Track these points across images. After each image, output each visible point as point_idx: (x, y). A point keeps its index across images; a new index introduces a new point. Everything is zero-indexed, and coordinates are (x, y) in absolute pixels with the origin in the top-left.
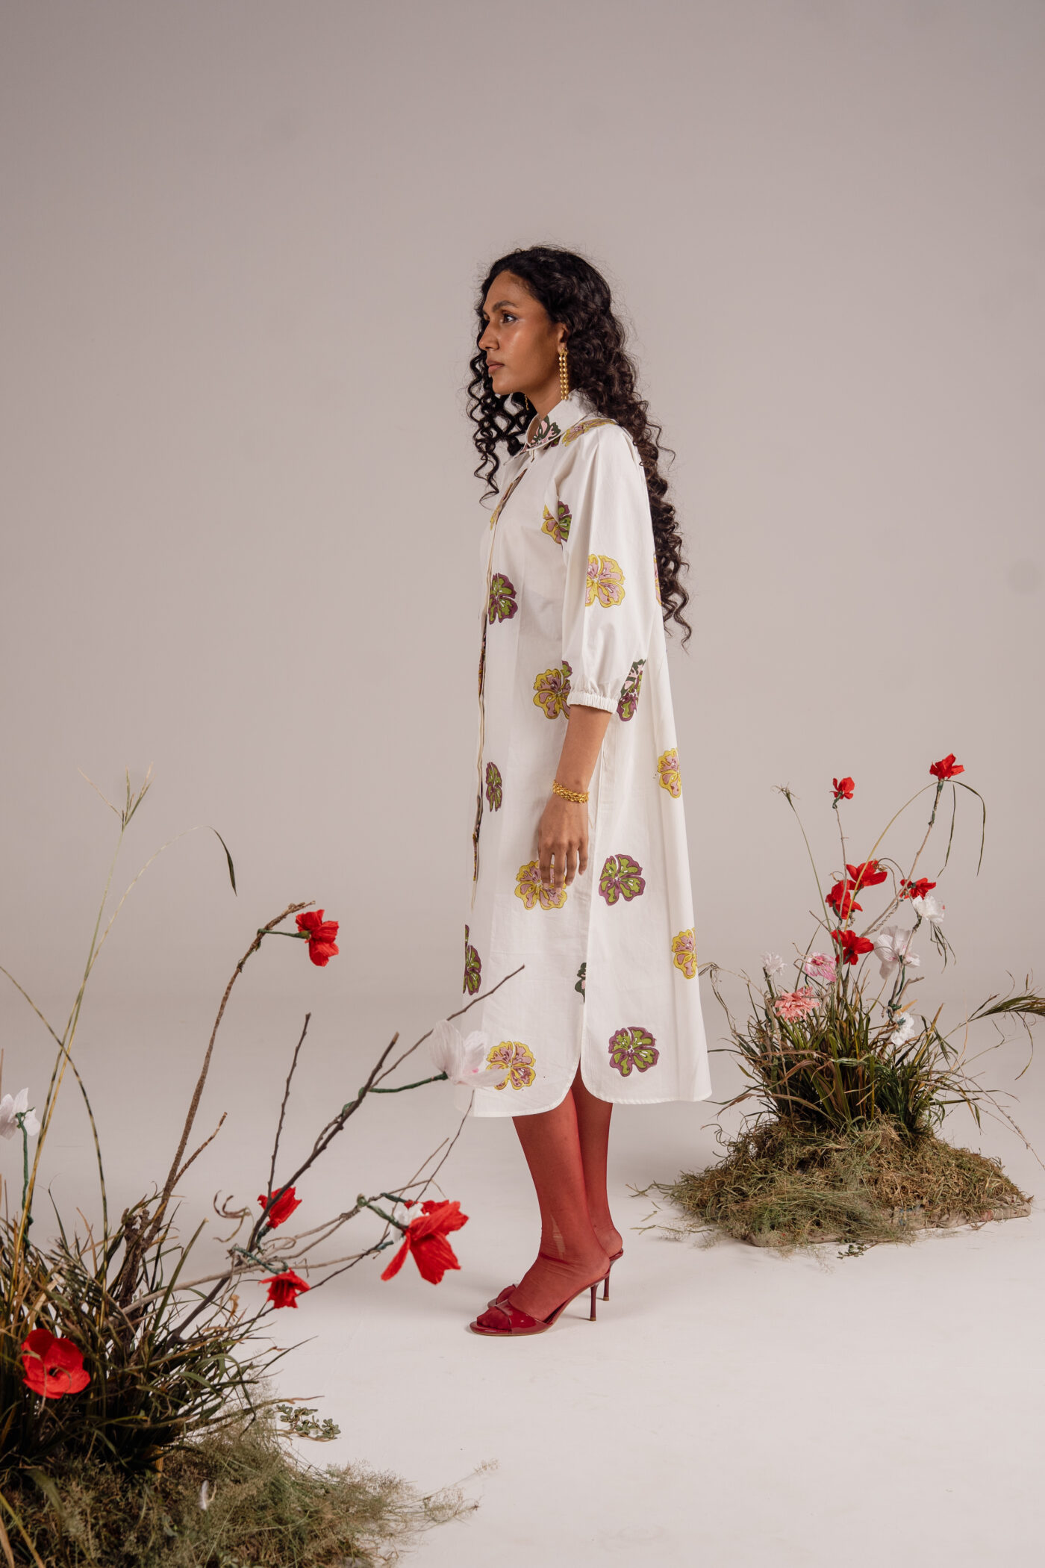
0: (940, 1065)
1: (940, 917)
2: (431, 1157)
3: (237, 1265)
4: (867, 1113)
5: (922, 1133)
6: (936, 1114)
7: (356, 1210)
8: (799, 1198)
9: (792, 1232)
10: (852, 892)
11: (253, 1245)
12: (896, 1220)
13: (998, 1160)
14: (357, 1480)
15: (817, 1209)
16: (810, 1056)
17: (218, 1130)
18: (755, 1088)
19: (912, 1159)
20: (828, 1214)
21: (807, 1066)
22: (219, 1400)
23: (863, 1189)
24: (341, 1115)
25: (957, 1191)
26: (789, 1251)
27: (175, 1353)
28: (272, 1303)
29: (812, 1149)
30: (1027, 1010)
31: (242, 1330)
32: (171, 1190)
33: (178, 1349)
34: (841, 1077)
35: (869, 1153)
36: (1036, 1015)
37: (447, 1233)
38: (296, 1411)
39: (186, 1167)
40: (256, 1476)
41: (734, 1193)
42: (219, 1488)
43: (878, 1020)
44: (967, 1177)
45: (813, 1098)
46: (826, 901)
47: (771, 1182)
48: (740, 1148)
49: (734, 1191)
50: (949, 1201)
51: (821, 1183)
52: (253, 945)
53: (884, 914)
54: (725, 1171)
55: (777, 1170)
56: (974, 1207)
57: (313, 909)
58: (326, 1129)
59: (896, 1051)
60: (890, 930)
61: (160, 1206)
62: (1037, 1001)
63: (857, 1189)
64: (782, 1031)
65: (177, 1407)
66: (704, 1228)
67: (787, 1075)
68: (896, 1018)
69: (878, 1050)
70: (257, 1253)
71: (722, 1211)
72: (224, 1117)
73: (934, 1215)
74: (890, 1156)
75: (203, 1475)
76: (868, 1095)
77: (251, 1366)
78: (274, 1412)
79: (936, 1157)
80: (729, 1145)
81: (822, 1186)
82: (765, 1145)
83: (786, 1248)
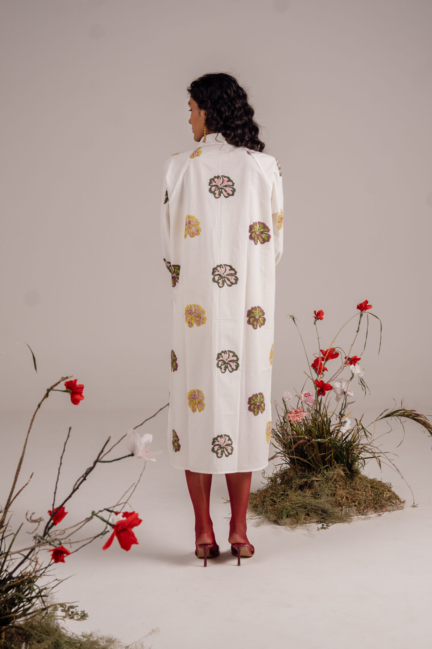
0: (364, 441)
1: (362, 374)
2: (127, 492)
3: (38, 543)
4: (330, 463)
5: (355, 472)
6: (361, 463)
7: (91, 518)
8: (300, 503)
9: (297, 519)
10: (323, 362)
11: (45, 533)
12: (343, 512)
13: (390, 484)
14: (95, 639)
15: (307, 508)
16: (304, 438)
17: (29, 481)
18: (279, 453)
19: (350, 484)
20: (313, 510)
21: (303, 443)
22: (30, 605)
23: (328, 499)
24: (86, 473)
25: (371, 499)
26: (295, 527)
27: (10, 583)
28: (53, 561)
29: (305, 480)
30: (402, 416)
31: (41, 572)
32: (8, 508)
33: (11, 582)
34: (318, 448)
35: (331, 482)
36: (406, 418)
37: (132, 527)
38: (68, 607)
39: (15, 498)
40: (47, 639)
41: (270, 501)
42: (30, 645)
43: (334, 421)
44: (375, 492)
45: (305, 457)
46: (311, 367)
47: (287, 496)
48: (273, 480)
49: (270, 500)
50: (367, 503)
51: (309, 496)
52: (45, 396)
53: (337, 373)
54: (266, 491)
55: (289, 490)
56: (379, 506)
57: (73, 379)
58: (79, 480)
59: (343, 435)
60: (340, 380)
61: (3, 516)
62: (406, 411)
63: (325, 499)
64: (291, 427)
65: (11, 609)
66: (257, 517)
67: (294, 447)
68: (343, 420)
69: (335, 435)
70: (47, 537)
71: (265, 509)
72: (32, 474)
73: (361, 510)
74: (340, 483)
75: (23, 639)
76: (331, 455)
77: (45, 589)
78: (58, 608)
79: (361, 483)
80: (268, 479)
81: (310, 497)
82: (284, 479)
83: (293, 526)
